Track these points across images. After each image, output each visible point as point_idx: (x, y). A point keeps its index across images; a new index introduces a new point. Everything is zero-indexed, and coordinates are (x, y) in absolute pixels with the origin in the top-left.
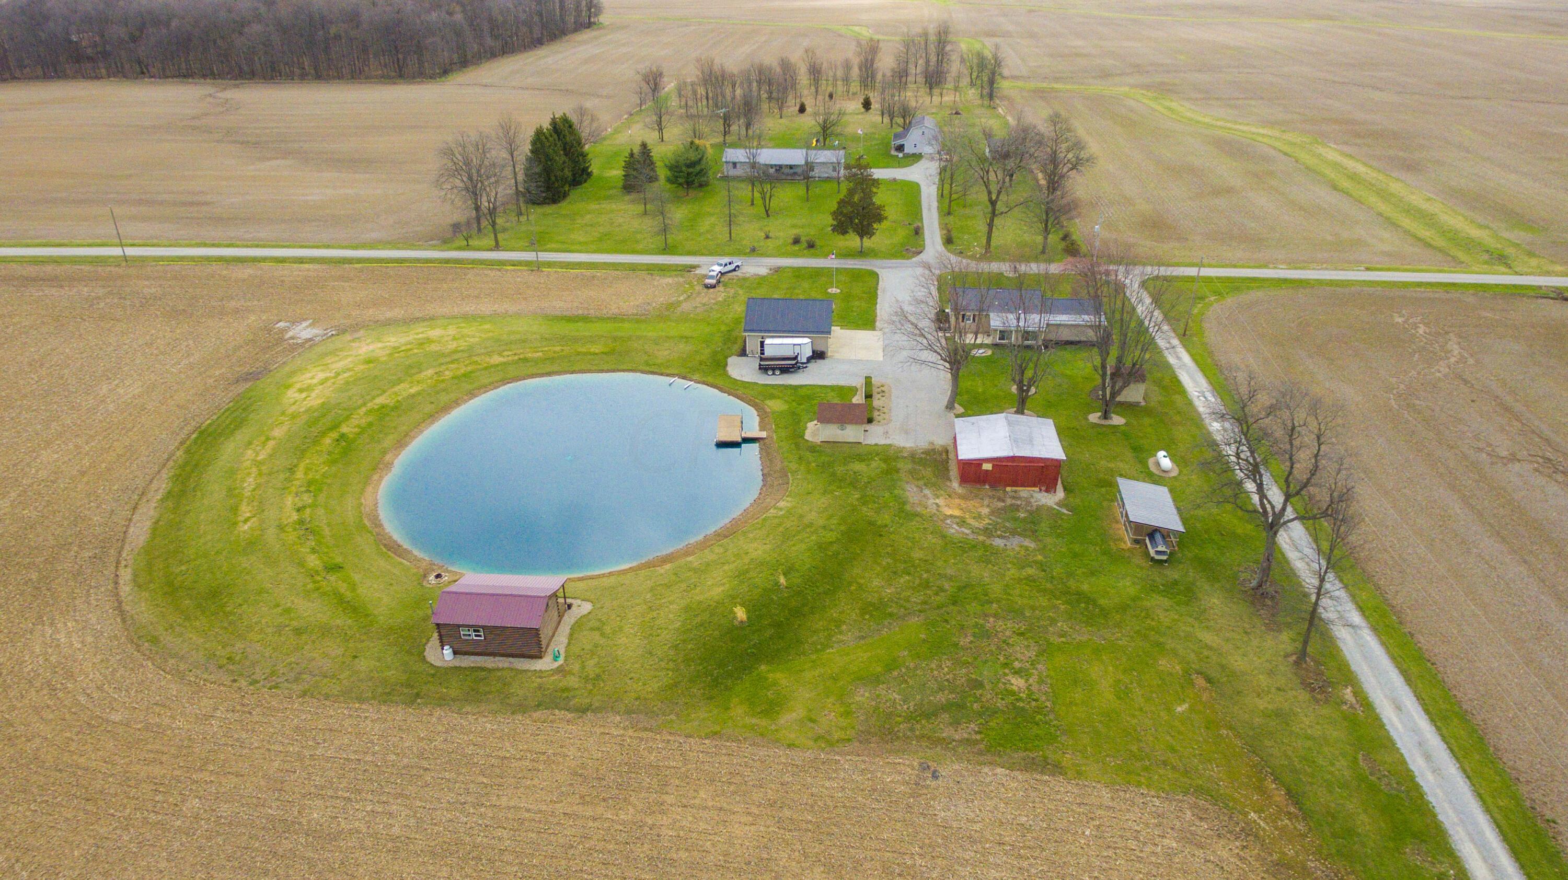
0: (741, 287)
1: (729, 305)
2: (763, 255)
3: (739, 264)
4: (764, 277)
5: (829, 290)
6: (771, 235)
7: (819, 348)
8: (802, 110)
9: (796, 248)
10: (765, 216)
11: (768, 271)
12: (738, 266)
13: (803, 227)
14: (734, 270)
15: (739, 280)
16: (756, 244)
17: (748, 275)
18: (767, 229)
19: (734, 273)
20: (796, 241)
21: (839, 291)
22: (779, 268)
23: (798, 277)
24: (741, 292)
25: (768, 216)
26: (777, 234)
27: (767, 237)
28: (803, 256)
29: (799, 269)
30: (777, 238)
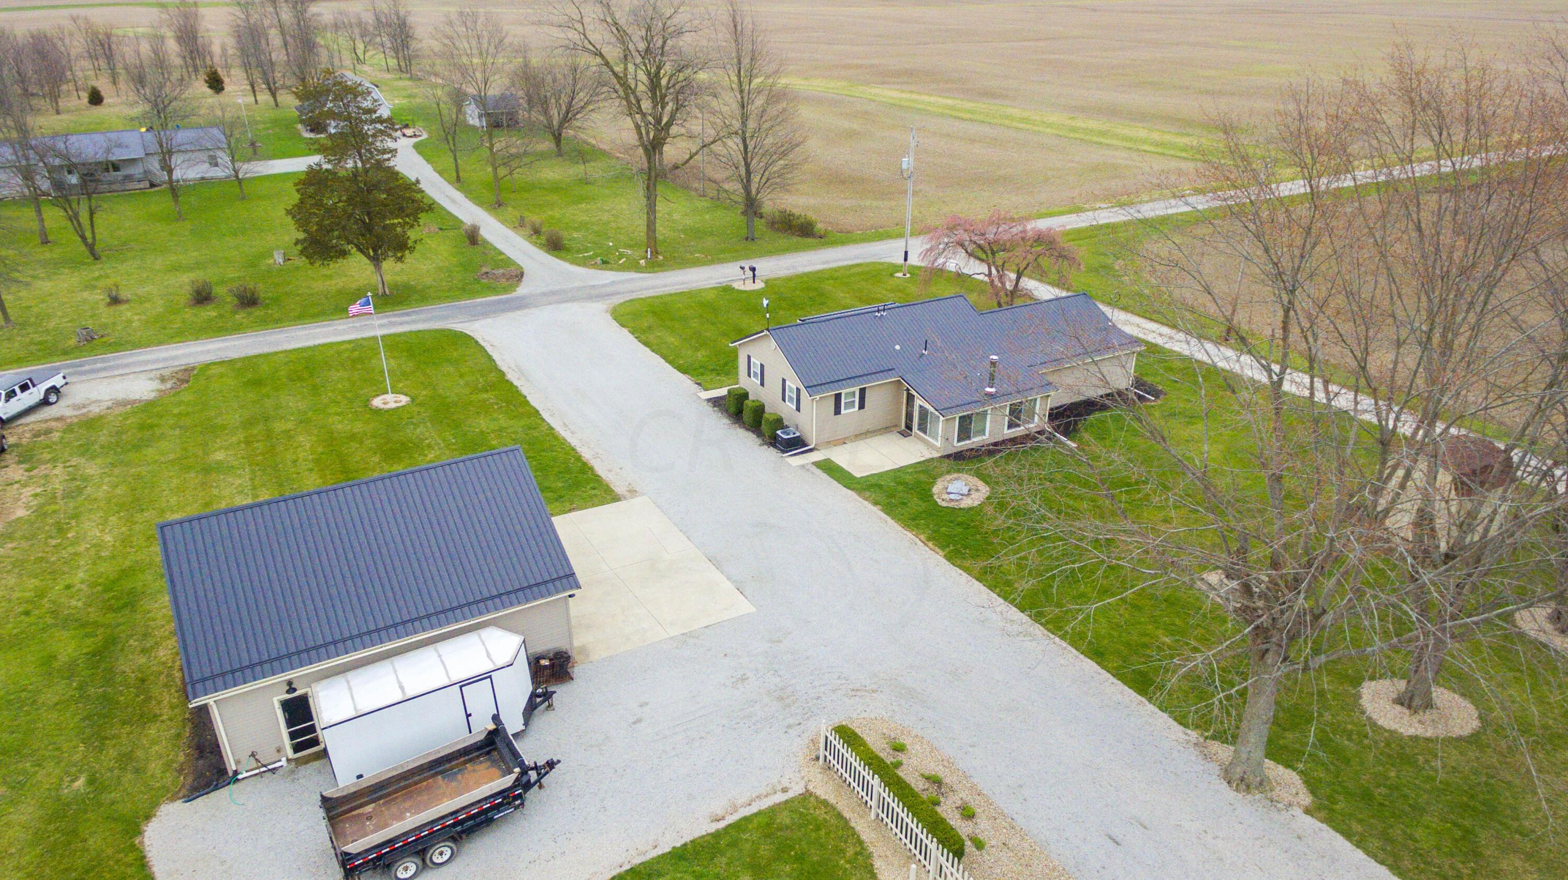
0: (85, 451)
1: (61, 530)
2: (119, 345)
3: (57, 381)
4: (150, 404)
5: (377, 402)
6: (124, 294)
7: (547, 643)
8: (96, 98)
9: (209, 312)
10: (90, 260)
11: (156, 385)
12: (54, 390)
13: (198, 265)
14: (45, 402)
15: (69, 429)
16: (90, 324)
17: (95, 410)
18: (109, 282)
19: (47, 413)
20: (202, 297)
21: (404, 400)
22: (188, 370)
23: (257, 383)
24: (92, 469)
25: (96, 257)
26: (141, 291)
27: (115, 301)
28: (237, 329)
29: (249, 362)
30: (142, 300)
